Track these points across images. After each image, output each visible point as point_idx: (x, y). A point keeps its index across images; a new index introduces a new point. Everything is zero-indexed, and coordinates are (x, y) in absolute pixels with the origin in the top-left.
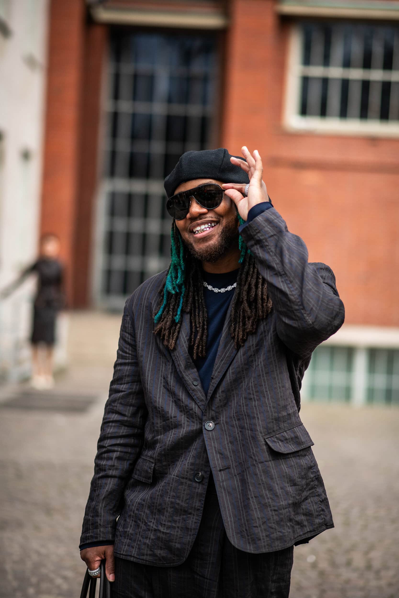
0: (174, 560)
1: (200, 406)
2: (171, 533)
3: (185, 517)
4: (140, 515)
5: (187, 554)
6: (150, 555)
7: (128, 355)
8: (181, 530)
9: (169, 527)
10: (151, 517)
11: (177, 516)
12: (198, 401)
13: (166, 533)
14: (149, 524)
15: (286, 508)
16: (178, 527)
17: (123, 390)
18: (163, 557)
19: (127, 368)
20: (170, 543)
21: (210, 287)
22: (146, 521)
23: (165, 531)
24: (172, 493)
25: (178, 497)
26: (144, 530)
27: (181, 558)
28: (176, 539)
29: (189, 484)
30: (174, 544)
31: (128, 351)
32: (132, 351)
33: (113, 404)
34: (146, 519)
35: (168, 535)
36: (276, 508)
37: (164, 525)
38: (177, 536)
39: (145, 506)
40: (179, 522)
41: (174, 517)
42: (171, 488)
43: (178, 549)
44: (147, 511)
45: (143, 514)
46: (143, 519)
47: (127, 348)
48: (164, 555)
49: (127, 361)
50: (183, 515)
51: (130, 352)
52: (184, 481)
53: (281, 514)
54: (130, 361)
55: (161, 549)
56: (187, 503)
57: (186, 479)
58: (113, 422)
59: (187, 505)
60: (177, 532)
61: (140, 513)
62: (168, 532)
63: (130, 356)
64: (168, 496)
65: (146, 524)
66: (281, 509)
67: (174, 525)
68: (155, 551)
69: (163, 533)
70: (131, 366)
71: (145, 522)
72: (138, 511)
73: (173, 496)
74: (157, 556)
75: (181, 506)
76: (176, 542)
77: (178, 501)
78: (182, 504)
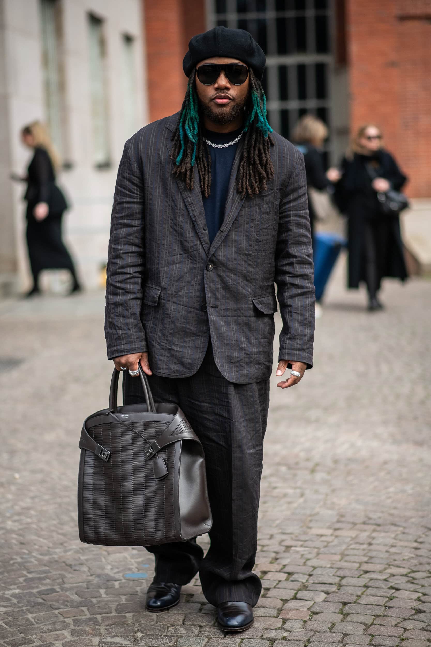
0: (185, 372)
1: (205, 247)
2: (183, 351)
3: (194, 338)
4: (154, 337)
5: (197, 368)
6: (166, 369)
7: (136, 195)
8: (191, 349)
9: (181, 347)
10: (163, 338)
11: (187, 338)
12: (204, 243)
13: (179, 351)
14: (162, 344)
15: (256, 354)
16: (189, 347)
17: (136, 225)
18: (177, 370)
19: (135, 206)
20: (183, 359)
21: (209, 142)
22: (160, 342)
23: (178, 350)
24: (183, 320)
25: (188, 323)
26: (158, 349)
27: (192, 371)
28: (188, 356)
29: (196, 313)
30: (186, 359)
31: (136, 192)
32: (139, 192)
33: (128, 237)
34: (159, 340)
35: (181, 353)
36: (249, 353)
37: (178, 345)
38: (188, 353)
39: (158, 330)
40: (189, 343)
41: (185, 339)
42: (181, 315)
43: (189, 364)
44: (160, 334)
45: (155, 335)
46: (156, 340)
47: (134, 189)
48: (178, 368)
49: (136, 200)
50: (192, 337)
51: (138, 193)
52: (192, 310)
53: (252, 358)
54: (138, 200)
55: (175, 363)
56: (196, 328)
57: (194, 308)
58: (131, 252)
59: (195, 329)
60: (188, 350)
61: (153, 335)
62: (181, 350)
63: (138, 196)
64: (179, 322)
65: (159, 344)
66: (252, 354)
67: (185, 345)
68: (170, 365)
69: (177, 351)
70: (139, 204)
71: (158, 342)
72: (152, 334)
73: (184, 322)
74: (172, 369)
75: (191, 330)
76: (187, 358)
77: (188, 326)
78: (191, 328)
